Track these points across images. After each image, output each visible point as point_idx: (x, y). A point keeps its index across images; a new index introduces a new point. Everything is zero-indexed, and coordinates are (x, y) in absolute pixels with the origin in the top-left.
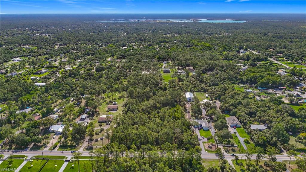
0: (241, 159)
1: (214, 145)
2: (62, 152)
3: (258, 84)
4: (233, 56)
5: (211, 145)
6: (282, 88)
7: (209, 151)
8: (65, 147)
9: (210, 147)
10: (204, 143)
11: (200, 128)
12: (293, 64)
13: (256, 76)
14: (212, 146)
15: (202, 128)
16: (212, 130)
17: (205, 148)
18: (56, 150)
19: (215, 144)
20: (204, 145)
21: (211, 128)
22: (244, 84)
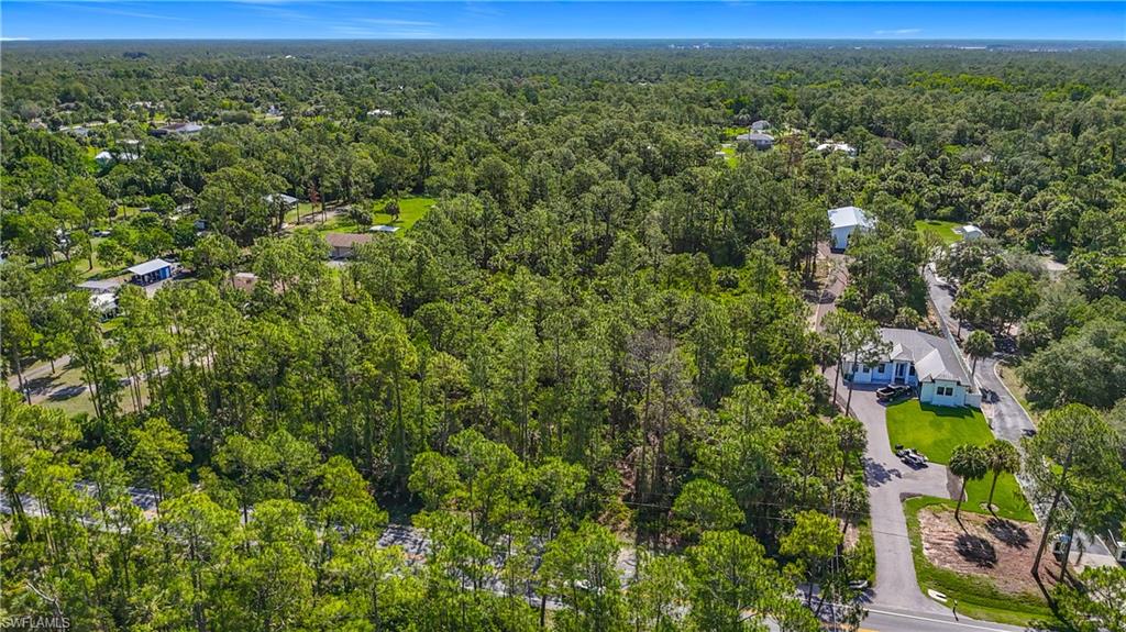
1: (1021, 540)
5: (987, 536)
7: (961, 594)
9: (974, 551)
10: (913, 503)
11: (899, 389)
14: (998, 545)
15: (915, 389)
16: (1000, 415)
17: (917, 552)
19: (1034, 530)
20: (912, 524)
21: (995, 399)
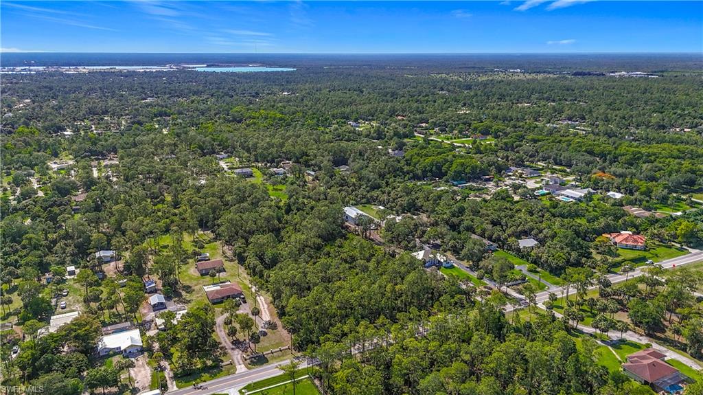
0: (561, 296)
1: (491, 289)
2: (198, 389)
3: (448, 174)
4: (350, 133)
5: (486, 290)
6: (487, 177)
8: (190, 374)
9: (488, 293)
12: (459, 138)
13: (438, 162)
14: (490, 291)
15: (441, 264)
18: (175, 388)
22: (419, 179)
